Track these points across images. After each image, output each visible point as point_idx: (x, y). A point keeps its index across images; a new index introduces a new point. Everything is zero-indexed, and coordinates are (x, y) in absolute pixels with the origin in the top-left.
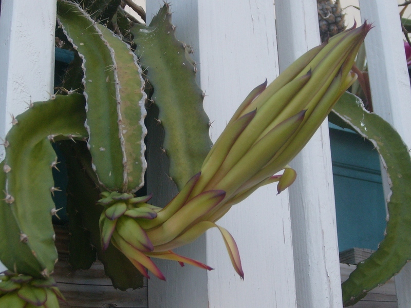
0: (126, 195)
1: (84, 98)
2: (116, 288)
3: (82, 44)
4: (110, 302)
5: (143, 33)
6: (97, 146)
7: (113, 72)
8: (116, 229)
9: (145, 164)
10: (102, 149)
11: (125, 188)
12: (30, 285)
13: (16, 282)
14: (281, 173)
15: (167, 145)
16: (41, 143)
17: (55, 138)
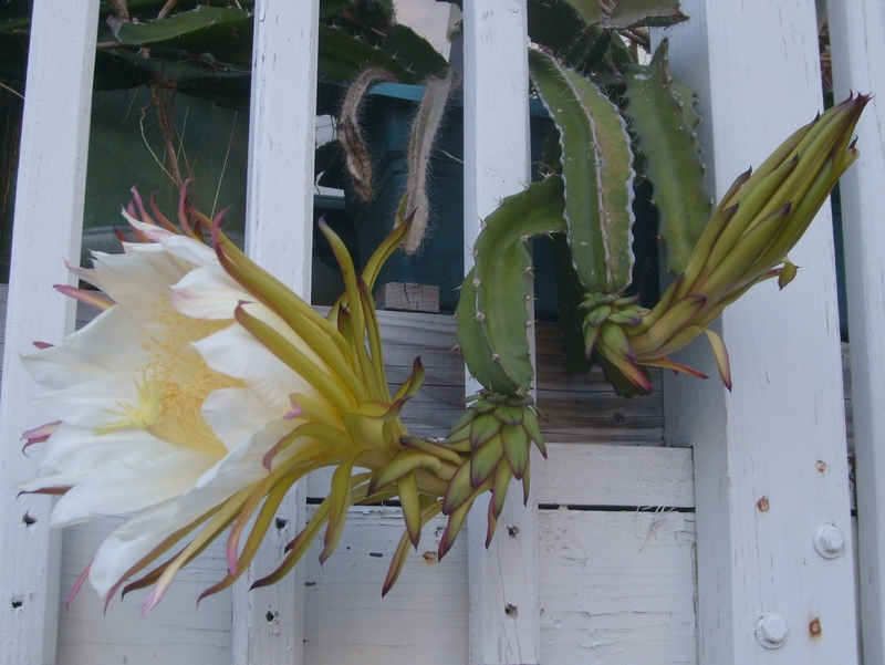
0: (610, 297)
1: (562, 181)
2: (619, 395)
3: (560, 111)
4: (617, 411)
5: (638, 80)
6: (578, 241)
7: (593, 150)
8: (600, 335)
9: (632, 258)
10: (584, 244)
11: (610, 288)
12: (506, 404)
13: (492, 402)
14: (782, 266)
15: (662, 232)
16: (514, 244)
17: (528, 239)
